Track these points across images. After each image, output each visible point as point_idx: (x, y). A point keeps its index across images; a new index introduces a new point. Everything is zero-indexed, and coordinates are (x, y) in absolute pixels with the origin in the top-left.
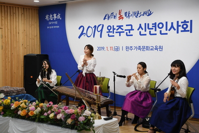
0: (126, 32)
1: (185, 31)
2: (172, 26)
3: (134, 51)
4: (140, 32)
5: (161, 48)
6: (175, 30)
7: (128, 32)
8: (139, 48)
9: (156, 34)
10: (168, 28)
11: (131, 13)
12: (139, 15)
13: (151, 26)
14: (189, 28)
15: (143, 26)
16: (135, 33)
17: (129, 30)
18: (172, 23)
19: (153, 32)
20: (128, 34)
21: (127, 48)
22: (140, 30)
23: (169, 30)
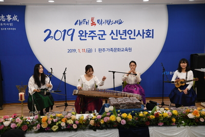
0: (98, 36)
1: (148, 37)
2: (139, 33)
3: (107, 52)
4: (112, 37)
5: (130, 49)
6: (141, 36)
7: (101, 36)
8: (112, 50)
9: (126, 39)
10: (136, 34)
11: (104, 21)
12: (111, 23)
13: (121, 33)
14: (151, 35)
15: (115, 32)
16: (108, 37)
17: (102, 35)
18: (139, 31)
19: (123, 37)
20: (101, 38)
21: (100, 50)
22: (112, 35)
23: (137, 36)
